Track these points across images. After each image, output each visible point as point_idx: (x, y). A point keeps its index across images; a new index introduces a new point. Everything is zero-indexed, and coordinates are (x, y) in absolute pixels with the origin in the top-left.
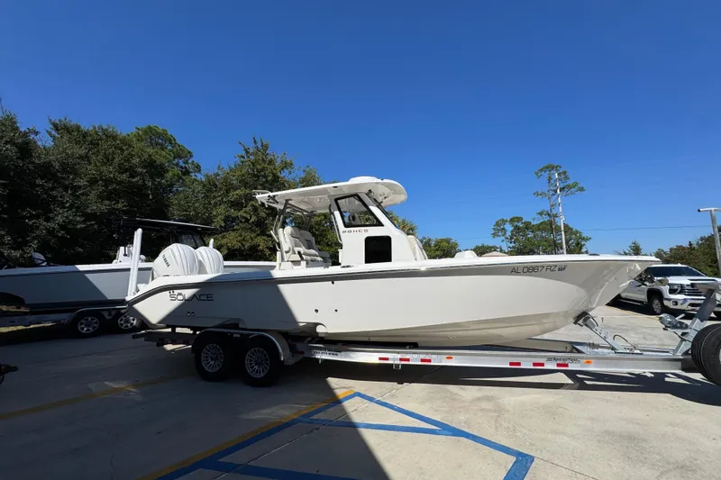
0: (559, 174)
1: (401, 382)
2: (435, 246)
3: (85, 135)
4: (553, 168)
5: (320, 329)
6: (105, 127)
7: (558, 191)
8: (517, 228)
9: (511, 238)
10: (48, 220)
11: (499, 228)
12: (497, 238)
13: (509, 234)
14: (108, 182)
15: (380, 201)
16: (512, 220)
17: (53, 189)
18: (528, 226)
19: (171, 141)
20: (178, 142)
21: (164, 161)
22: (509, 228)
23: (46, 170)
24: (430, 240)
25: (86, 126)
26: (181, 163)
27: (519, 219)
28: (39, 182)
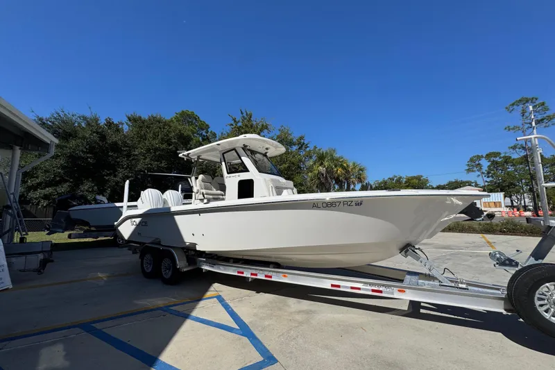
0: (534, 107)
1: (258, 292)
2: (406, 183)
3: (143, 122)
4: (527, 102)
5: (198, 248)
6: (155, 116)
7: (534, 124)
8: (494, 163)
9: (488, 173)
10: (115, 176)
11: (474, 164)
12: (472, 174)
13: (485, 168)
14: (156, 150)
15: (264, 152)
16: (488, 156)
17: (117, 158)
18: (507, 160)
19: (196, 118)
20: (201, 119)
21: (190, 133)
22: (485, 164)
23: (115, 147)
24: (401, 177)
25: (145, 116)
26: (204, 133)
27: (497, 154)
28: (110, 154)
